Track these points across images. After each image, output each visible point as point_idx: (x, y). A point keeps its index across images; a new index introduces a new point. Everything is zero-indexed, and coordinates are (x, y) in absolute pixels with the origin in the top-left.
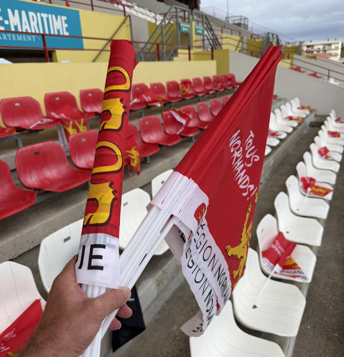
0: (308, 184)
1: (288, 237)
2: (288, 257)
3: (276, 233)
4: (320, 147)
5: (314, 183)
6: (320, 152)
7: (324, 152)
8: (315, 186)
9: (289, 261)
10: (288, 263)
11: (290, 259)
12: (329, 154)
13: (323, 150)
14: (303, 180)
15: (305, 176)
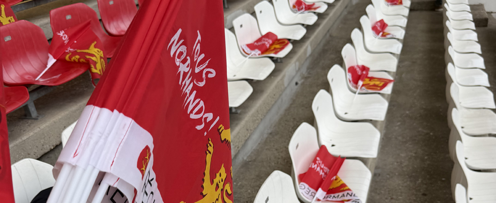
0: (359, 75)
1: (333, 151)
2: (334, 178)
3: (317, 148)
4: (375, 21)
5: (367, 74)
6: (374, 28)
7: (380, 28)
8: (369, 78)
9: (335, 182)
10: (335, 185)
11: (336, 179)
12: (387, 30)
13: (379, 24)
14: (352, 70)
15: (354, 64)
